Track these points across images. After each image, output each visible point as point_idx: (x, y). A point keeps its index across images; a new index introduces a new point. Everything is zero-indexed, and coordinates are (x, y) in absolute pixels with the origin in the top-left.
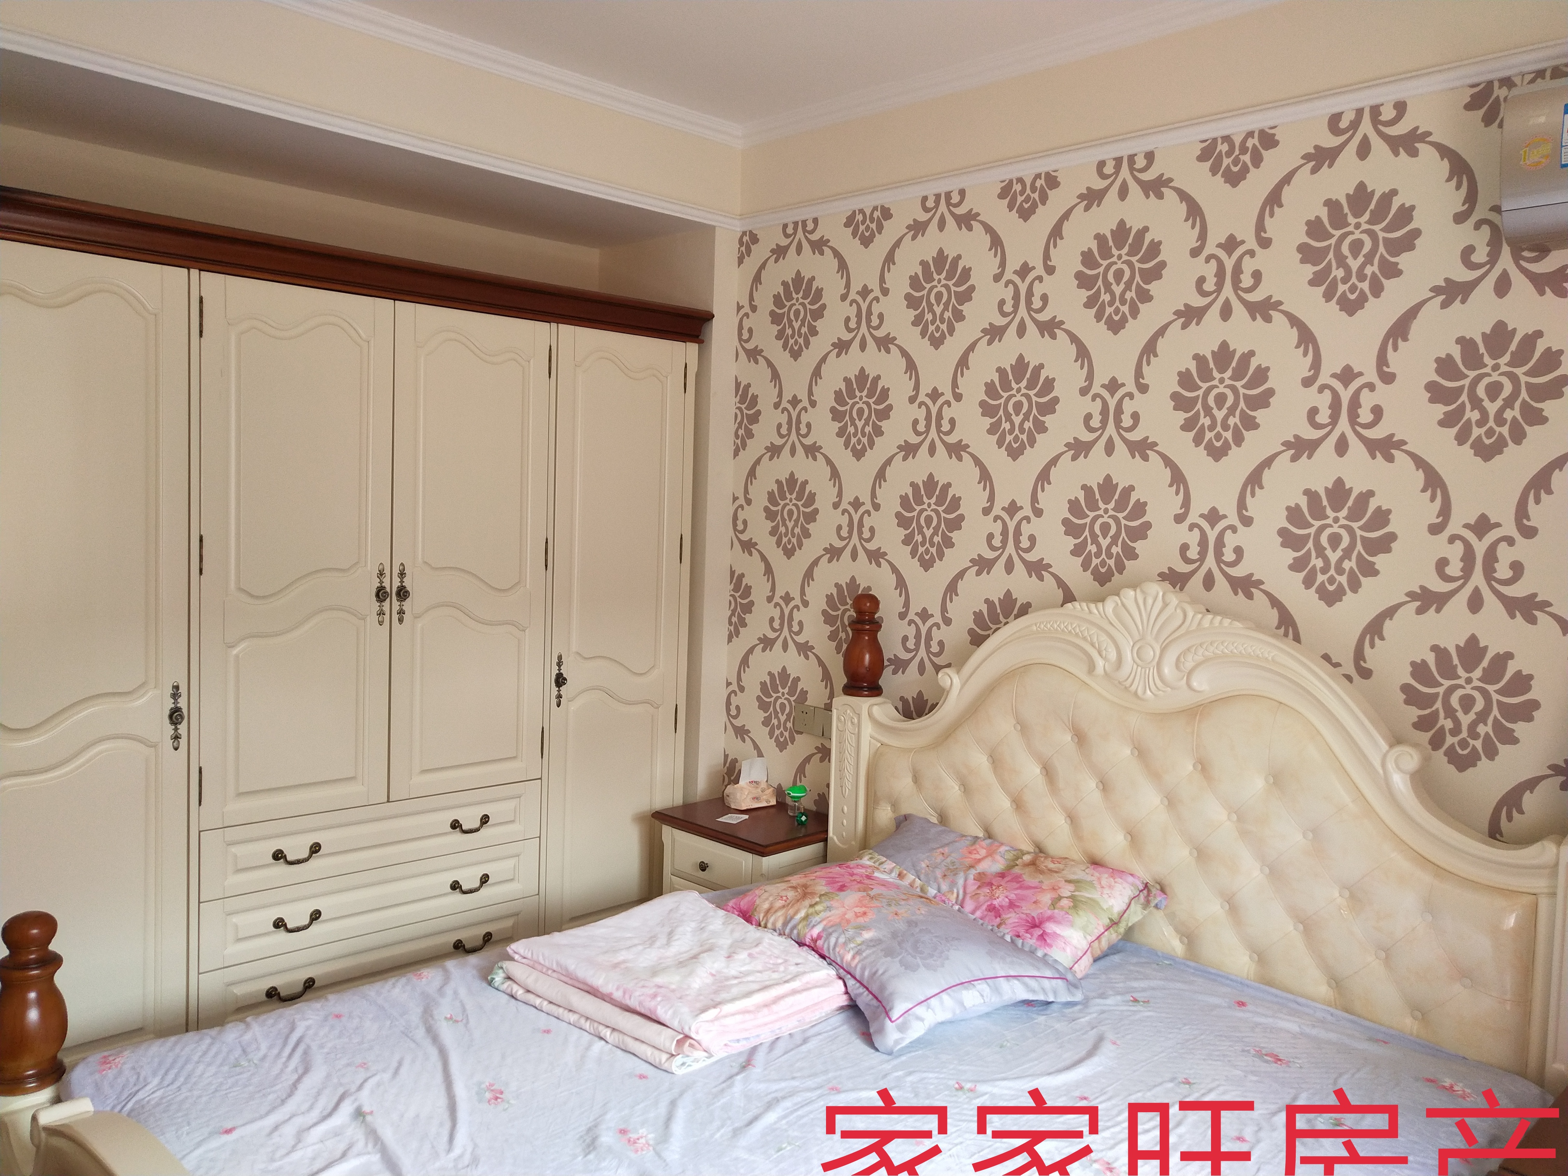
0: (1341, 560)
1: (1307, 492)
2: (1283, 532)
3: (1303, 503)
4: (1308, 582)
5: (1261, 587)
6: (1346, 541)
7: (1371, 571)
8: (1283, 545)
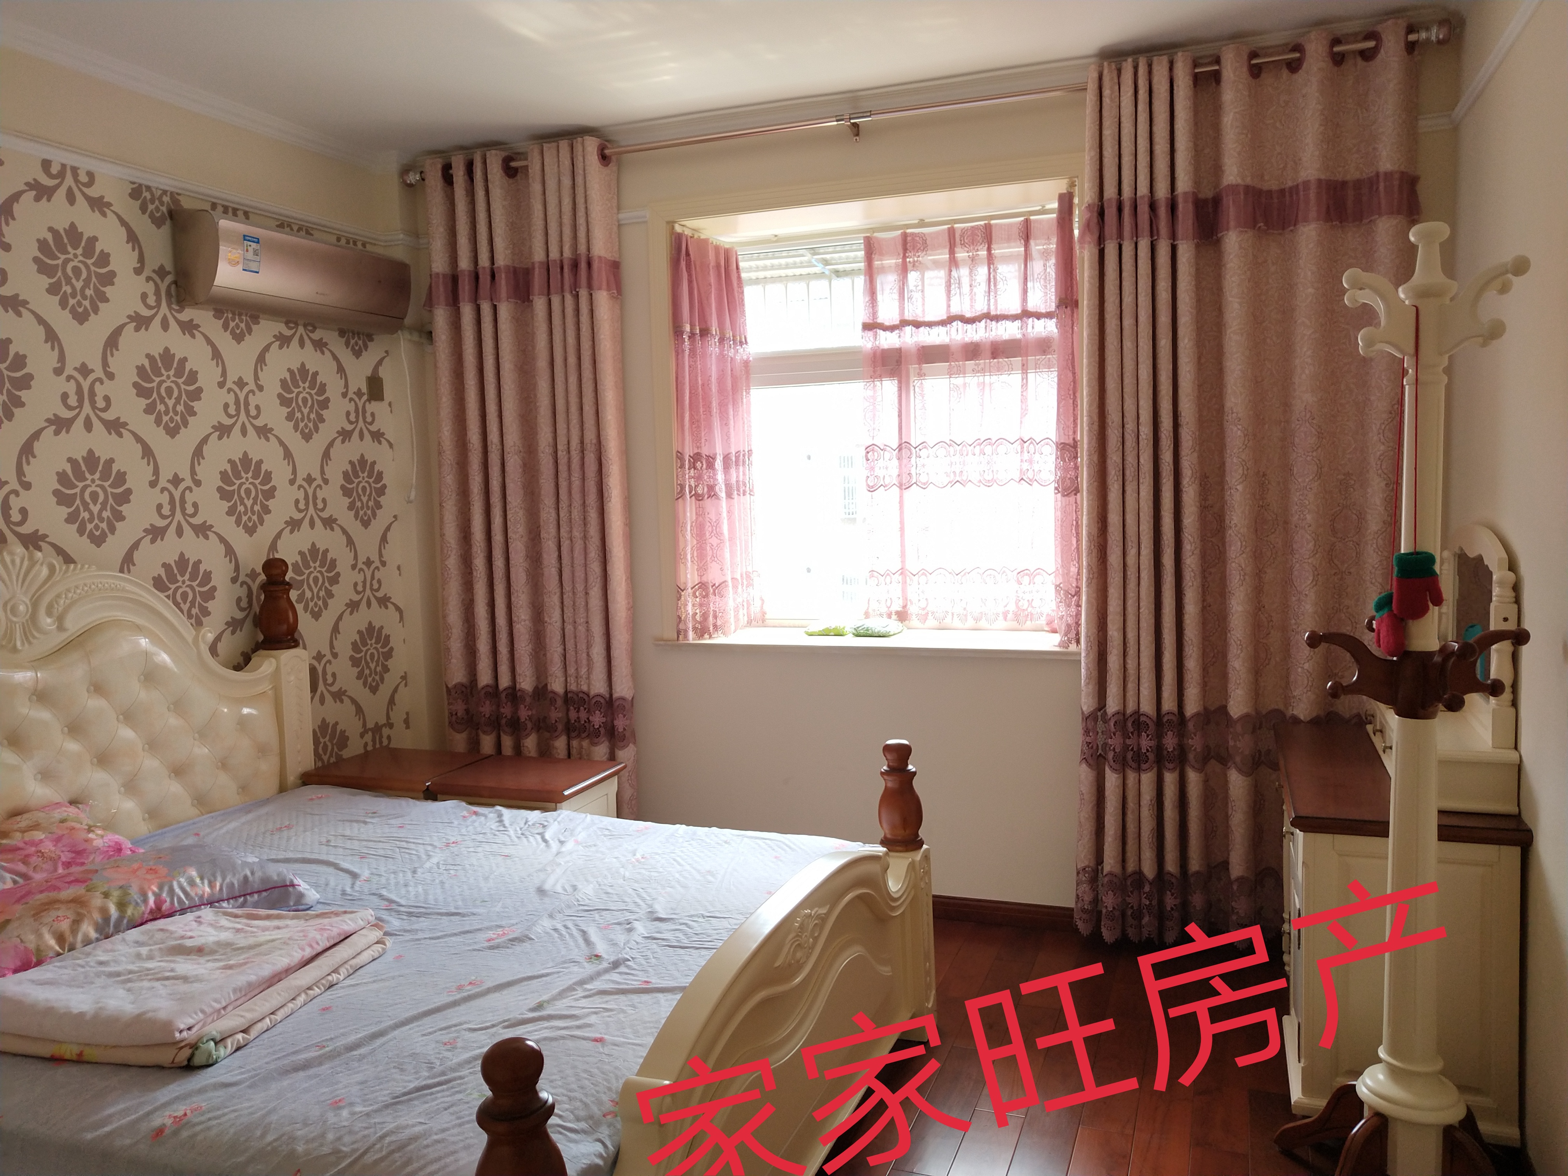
0: (100, 511)
1: (70, 460)
2: (56, 493)
3: (68, 468)
4: (81, 531)
5: (47, 539)
6: (101, 498)
7: (120, 517)
8: (59, 503)
